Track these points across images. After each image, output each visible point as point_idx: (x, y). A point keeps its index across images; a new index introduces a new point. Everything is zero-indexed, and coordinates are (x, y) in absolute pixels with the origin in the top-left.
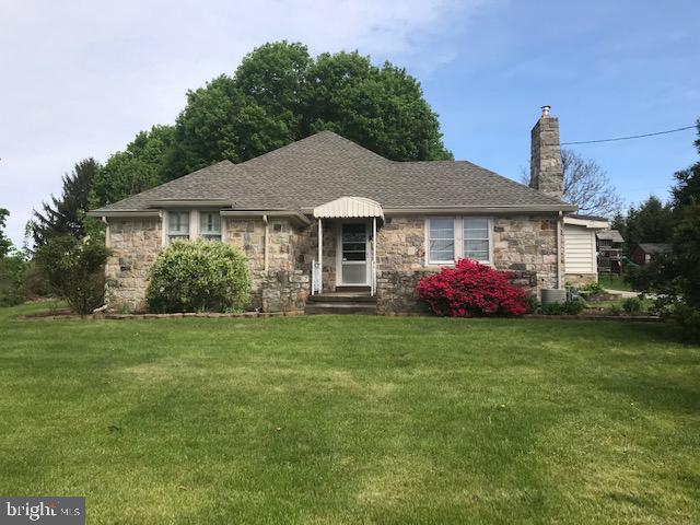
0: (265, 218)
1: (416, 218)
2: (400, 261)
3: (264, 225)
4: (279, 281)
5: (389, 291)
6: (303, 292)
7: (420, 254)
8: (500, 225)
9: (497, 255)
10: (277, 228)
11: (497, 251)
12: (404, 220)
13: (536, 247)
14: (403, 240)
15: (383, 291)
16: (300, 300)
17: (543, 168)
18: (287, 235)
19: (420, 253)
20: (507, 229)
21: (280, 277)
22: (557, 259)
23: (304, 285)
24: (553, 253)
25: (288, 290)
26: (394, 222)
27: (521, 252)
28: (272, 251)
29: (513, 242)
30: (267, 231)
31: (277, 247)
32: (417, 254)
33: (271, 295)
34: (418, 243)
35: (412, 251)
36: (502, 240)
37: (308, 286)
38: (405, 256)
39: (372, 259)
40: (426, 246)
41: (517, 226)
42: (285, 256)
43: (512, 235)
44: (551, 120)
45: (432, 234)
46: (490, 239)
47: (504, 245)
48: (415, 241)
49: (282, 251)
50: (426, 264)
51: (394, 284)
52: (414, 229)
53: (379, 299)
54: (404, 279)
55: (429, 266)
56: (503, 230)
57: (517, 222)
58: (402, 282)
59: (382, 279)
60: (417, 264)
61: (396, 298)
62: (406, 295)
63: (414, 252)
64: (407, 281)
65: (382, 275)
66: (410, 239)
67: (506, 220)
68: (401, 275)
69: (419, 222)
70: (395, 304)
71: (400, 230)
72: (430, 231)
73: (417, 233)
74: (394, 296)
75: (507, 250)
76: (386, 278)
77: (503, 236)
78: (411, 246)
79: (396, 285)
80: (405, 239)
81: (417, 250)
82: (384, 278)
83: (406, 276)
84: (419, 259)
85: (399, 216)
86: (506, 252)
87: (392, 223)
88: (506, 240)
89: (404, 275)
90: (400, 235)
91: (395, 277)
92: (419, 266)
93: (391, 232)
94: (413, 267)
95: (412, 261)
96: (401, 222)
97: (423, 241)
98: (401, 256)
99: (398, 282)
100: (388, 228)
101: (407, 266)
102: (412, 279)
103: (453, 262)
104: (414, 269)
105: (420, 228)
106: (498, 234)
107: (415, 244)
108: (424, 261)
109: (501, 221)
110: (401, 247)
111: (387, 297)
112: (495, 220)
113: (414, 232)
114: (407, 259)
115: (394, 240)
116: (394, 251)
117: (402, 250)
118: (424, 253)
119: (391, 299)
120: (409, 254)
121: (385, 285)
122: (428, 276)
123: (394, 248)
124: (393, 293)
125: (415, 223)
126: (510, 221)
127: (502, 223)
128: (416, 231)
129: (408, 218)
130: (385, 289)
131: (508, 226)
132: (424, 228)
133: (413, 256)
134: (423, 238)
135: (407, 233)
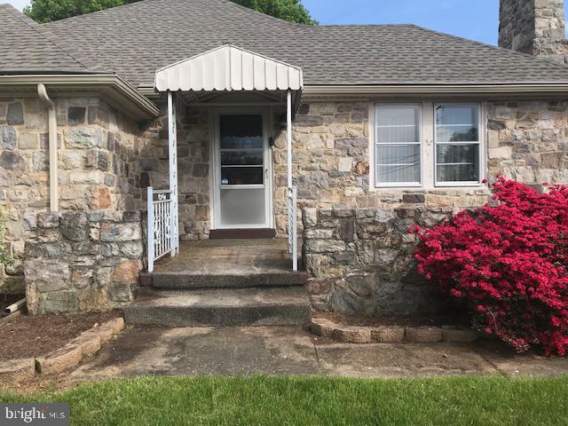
0: (42, 89)
1: (354, 104)
2: (325, 183)
3: (44, 108)
4: (66, 238)
5: (336, 260)
6: (126, 265)
7: (360, 170)
8: (498, 117)
9: (495, 170)
10: (76, 116)
11: (492, 163)
12: (331, 109)
13: (559, 156)
14: (330, 143)
15: (320, 259)
16: (119, 286)
17: (538, 32)
18: (100, 132)
20: (511, 124)
21: (68, 228)
23: (127, 249)
25: (88, 261)
26: (314, 111)
27: (534, 165)
28: (66, 166)
29: (520, 148)
30: (53, 121)
31: (76, 158)
32: (356, 171)
33: (45, 274)
34: (355, 151)
35: (346, 164)
36: (501, 144)
37: (138, 249)
38: (335, 174)
39: (280, 181)
40: (371, 156)
41: (528, 119)
42: (97, 176)
43: (519, 134)
45: (382, 135)
46: (481, 141)
47: (506, 152)
48: (350, 146)
49: (88, 167)
50: (371, 188)
51: (347, 241)
52: (350, 125)
53: (312, 279)
54: (371, 228)
55: (375, 190)
56: (504, 127)
57: (528, 113)
58: (366, 235)
59: (318, 231)
60: (356, 188)
61: (352, 274)
62: (377, 267)
63: (350, 167)
64: (378, 234)
65: (318, 221)
66: (341, 143)
67: (508, 110)
68: (364, 221)
69: (358, 112)
70: (348, 290)
71: (323, 126)
72: (378, 129)
73: (355, 132)
74: (348, 269)
75: (511, 161)
76: (327, 228)
77: (503, 137)
78: (344, 156)
79: (351, 244)
80: (333, 143)
81: (355, 163)
82: (322, 227)
83: (375, 223)
84: (358, 178)
85: (323, 100)
86: (509, 165)
87: (309, 114)
88: (509, 144)
89: (370, 220)
90: (324, 135)
91: (348, 224)
92: (358, 191)
93: (308, 129)
94: (348, 192)
95: (346, 184)
96: (325, 112)
97: (365, 147)
98: (326, 174)
99: (355, 236)
100: (302, 124)
101: (338, 193)
102: (390, 230)
103: (417, 184)
104: (351, 197)
105: (360, 122)
106: (496, 133)
107: (351, 153)
108: (367, 182)
109: (499, 109)
110: (327, 158)
111: (331, 273)
112: (489, 108)
113: (350, 130)
114: (337, 180)
115: (313, 146)
116: (313, 165)
117: (329, 164)
118: (368, 168)
119: (340, 278)
120: (341, 170)
121: (326, 244)
122: (428, 222)
123: (314, 160)
124: (346, 263)
125: (350, 114)
126: (516, 110)
127: (501, 114)
128: (353, 128)
129: (338, 105)
130: (325, 253)
131: (512, 119)
132: (367, 122)
133: (348, 173)
134: (368, 141)
135: (337, 133)
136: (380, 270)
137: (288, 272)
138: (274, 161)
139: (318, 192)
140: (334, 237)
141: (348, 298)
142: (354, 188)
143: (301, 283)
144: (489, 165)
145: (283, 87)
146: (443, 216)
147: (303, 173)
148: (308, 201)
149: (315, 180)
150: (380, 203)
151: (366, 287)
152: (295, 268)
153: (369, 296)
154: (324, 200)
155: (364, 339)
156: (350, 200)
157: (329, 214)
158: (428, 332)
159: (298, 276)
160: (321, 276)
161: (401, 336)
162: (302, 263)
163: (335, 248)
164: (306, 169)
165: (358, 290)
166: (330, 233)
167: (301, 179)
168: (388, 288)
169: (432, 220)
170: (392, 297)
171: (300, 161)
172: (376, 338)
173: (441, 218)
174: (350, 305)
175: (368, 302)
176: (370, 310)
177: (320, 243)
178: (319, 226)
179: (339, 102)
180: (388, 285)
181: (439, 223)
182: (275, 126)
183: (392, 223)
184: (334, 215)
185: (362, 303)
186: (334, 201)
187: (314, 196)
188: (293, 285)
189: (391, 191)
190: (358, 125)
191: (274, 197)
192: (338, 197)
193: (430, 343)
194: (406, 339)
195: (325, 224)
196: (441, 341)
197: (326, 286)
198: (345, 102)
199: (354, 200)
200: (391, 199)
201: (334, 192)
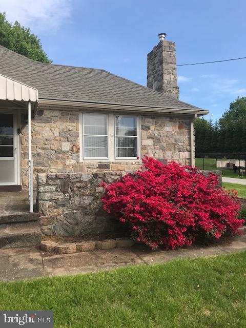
1: (71, 112)
2: (54, 157)
5: (57, 204)
7: (75, 150)
8: (146, 124)
9: (144, 152)
11: (144, 148)
12: (57, 113)
13: (174, 145)
14: (57, 134)
15: (48, 204)
17: (165, 81)
20: (152, 128)
22: (190, 156)
24: (187, 150)
26: (47, 114)
27: (163, 149)
29: (157, 140)
32: (72, 150)
34: (72, 139)
35: (66, 146)
36: (148, 138)
38: (60, 151)
39: (25, 155)
40: (81, 142)
41: (160, 126)
43: (156, 133)
44: (170, 43)
45: (87, 130)
46: (138, 136)
47: (149, 142)
48: (69, 136)
50: (81, 160)
51: (64, 193)
52: (68, 124)
53: (43, 217)
54: (78, 185)
55: (83, 161)
56: (149, 129)
57: (160, 122)
58: (75, 189)
59: (46, 187)
60: (72, 160)
61: (67, 212)
62: (81, 207)
63: (69, 148)
64: (83, 188)
65: (47, 181)
66: (63, 134)
67: (151, 120)
68: (74, 180)
69: (73, 116)
70: (65, 222)
71: (52, 124)
72: (85, 127)
73: (71, 128)
74: (65, 209)
75: (152, 147)
76: (52, 185)
77: (149, 134)
78: (65, 142)
79: (67, 194)
80: (58, 134)
81: (71, 146)
82: (49, 185)
83: (80, 181)
84: (73, 155)
85: (52, 108)
86: (152, 149)
87: (43, 116)
88: (152, 138)
89: (78, 180)
90: (53, 129)
91: (65, 183)
92: (73, 162)
93: (43, 125)
94: (68, 163)
95: (66, 157)
96: (53, 115)
97: (77, 137)
98: (54, 151)
99: (69, 189)
100: (39, 121)
101: (62, 163)
102: (89, 185)
103: (106, 158)
104: (69, 165)
106: (145, 132)
107: (69, 140)
108: (78, 156)
109: (147, 120)
110: (55, 142)
111: (55, 212)
112: (142, 118)
113: (68, 127)
114: (61, 155)
115: (46, 135)
116: (46, 146)
117: (56, 146)
118: (79, 149)
119: (59, 215)
120: (63, 149)
121: (52, 195)
122: (110, 181)
123: (47, 143)
124: (64, 206)
125: (69, 117)
126: (155, 120)
127: (148, 122)
128: (70, 126)
129: (61, 112)
130: (51, 200)
131: (153, 125)
132: (78, 122)
133: (67, 152)
134: (78, 133)
135: (61, 128)
136: (83, 209)
137: (27, 213)
138: (21, 143)
139: (49, 162)
140: (56, 191)
141: (65, 226)
143: (36, 219)
144: (142, 149)
145: (26, 99)
146: (118, 177)
147: (40, 151)
148: (43, 168)
149: (48, 155)
150: (86, 169)
151: (75, 219)
152: (32, 210)
153: (77, 224)
154: (53, 167)
155: (72, 251)
156: (69, 167)
157: (54, 177)
158: (109, 243)
159: (33, 215)
160: (48, 215)
161: (94, 247)
162: (36, 208)
163: (57, 197)
164: (42, 148)
165: (71, 221)
166: (54, 188)
167: (39, 154)
168: (88, 219)
169: (112, 179)
170: (90, 224)
171: (38, 144)
172: (79, 250)
173: (116, 178)
174: (66, 230)
175: (76, 228)
176: (78, 232)
177: (48, 194)
178: (47, 184)
179: (62, 110)
180: (88, 217)
181: (115, 181)
182: (22, 121)
183: (91, 181)
184: (57, 177)
185: (73, 229)
186: (59, 168)
187: (47, 165)
188: (30, 221)
189: (92, 162)
190: (73, 124)
191: (21, 165)
192: (62, 165)
193: (110, 250)
194: (97, 248)
195: (51, 183)
196: (116, 247)
197: (51, 220)
198: (65, 110)
199: (71, 167)
200: (92, 167)
201: (59, 162)
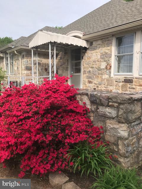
0: (15, 52)
2: (97, 73)
10: (23, 57)
12: (99, 42)
14: (99, 57)
18: (26, 60)
19: (108, 67)
26: (94, 44)
30: (20, 59)
32: (106, 68)
34: (106, 59)
35: (103, 65)
38: (99, 69)
39: (84, 72)
48: (106, 57)
49: (25, 70)
50: (112, 75)
52: (105, 48)
63: (105, 66)
66: (102, 56)
69: (108, 42)
71: (97, 50)
73: (107, 51)
78: (103, 62)
81: (106, 64)
84: (107, 71)
87: (93, 46)
90: (97, 54)
92: (107, 77)
93: (93, 52)
94: (104, 77)
95: (103, 73)
96: (98, 44)
97: (110, 57)
98: (97, 69)
100: (91, 50)
104: (104, 79)
105: (109, 46)
108: (110, 72)
110: (97, 63)
114: (100, 72)
115: (94, 58)
116: (93, 66)
117: (98, 65)
118: (111, 67)
120: (101, 68)
123: (94, 64)
125: (106, 43)
128: (105, 50)
129: (102, 40)
132: (111, 46)
133: (104, 69)
134: (111, 54)
135: (101, 52)
138: (83, 65)
139: (94, 76)
142: (106, 75)
147: (91, 69)
148: (91, 80)
149: (94, 72)
150: (115, 82)
154: (96, 80)
167: (90, 72)
171: (90, 65)
179: (103, 39)
186: (99, 81)
187: (93, 78)
190: (108, 48)
192: (100, 79)
198: (104, 38)
199: (105, 80)
200: (119, 81)
201: (99, 77)
